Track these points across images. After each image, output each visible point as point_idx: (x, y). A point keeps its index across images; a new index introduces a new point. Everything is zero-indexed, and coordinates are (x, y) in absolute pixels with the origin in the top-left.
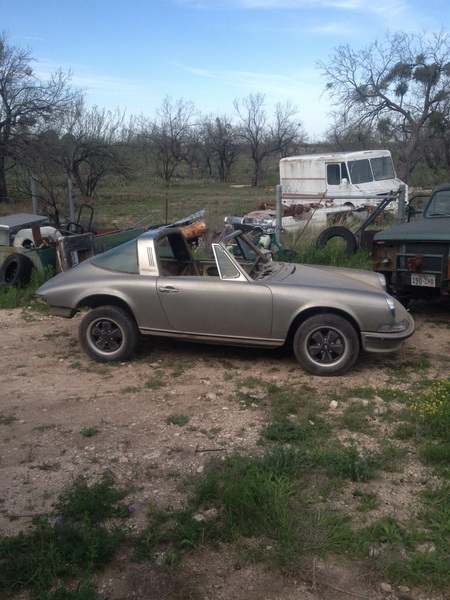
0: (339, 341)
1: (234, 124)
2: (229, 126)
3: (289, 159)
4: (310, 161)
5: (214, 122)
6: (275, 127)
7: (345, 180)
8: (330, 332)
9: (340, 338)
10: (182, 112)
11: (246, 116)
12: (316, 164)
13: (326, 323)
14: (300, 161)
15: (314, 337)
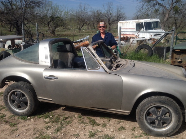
0: (168, 115)
1: (102, 12)
2: (101, 13)
3: (122, 22)
4: (130, 22)
5: (96, 12)
6: (116, 13)
7: (143, 29)
8: (162, 108)
9: (169, 112)
10: (85, 8)
11: (107, 9)
12: (132, 23)
13: (160, 102)
14: (126, 22)
15: (150, 111)
